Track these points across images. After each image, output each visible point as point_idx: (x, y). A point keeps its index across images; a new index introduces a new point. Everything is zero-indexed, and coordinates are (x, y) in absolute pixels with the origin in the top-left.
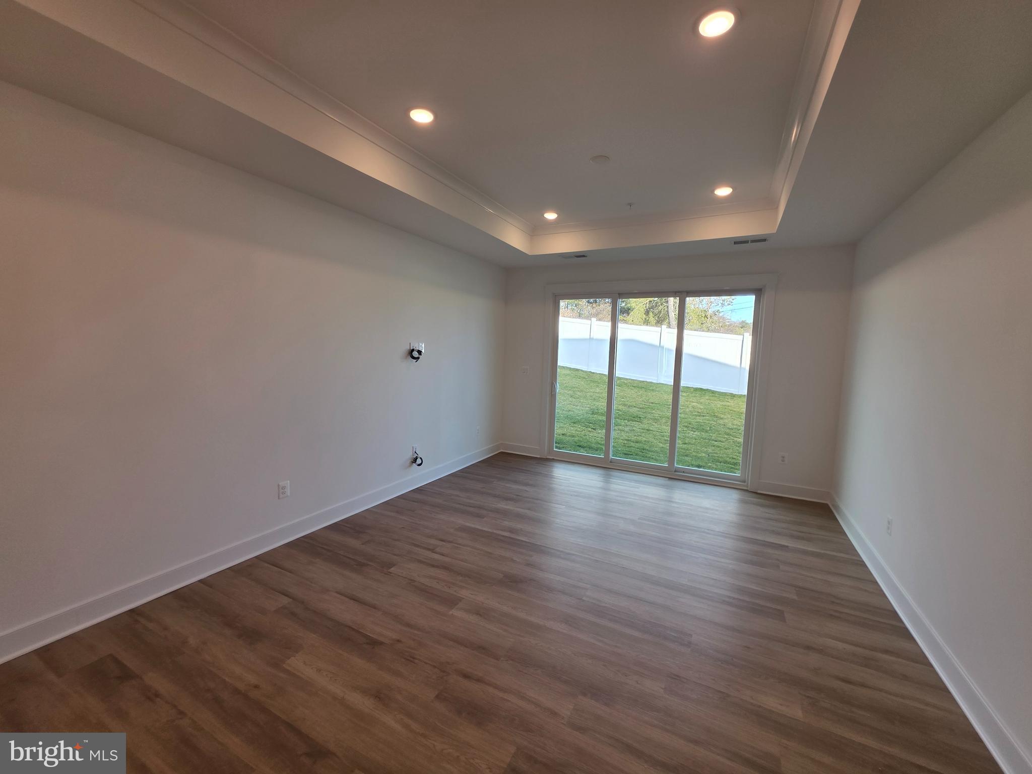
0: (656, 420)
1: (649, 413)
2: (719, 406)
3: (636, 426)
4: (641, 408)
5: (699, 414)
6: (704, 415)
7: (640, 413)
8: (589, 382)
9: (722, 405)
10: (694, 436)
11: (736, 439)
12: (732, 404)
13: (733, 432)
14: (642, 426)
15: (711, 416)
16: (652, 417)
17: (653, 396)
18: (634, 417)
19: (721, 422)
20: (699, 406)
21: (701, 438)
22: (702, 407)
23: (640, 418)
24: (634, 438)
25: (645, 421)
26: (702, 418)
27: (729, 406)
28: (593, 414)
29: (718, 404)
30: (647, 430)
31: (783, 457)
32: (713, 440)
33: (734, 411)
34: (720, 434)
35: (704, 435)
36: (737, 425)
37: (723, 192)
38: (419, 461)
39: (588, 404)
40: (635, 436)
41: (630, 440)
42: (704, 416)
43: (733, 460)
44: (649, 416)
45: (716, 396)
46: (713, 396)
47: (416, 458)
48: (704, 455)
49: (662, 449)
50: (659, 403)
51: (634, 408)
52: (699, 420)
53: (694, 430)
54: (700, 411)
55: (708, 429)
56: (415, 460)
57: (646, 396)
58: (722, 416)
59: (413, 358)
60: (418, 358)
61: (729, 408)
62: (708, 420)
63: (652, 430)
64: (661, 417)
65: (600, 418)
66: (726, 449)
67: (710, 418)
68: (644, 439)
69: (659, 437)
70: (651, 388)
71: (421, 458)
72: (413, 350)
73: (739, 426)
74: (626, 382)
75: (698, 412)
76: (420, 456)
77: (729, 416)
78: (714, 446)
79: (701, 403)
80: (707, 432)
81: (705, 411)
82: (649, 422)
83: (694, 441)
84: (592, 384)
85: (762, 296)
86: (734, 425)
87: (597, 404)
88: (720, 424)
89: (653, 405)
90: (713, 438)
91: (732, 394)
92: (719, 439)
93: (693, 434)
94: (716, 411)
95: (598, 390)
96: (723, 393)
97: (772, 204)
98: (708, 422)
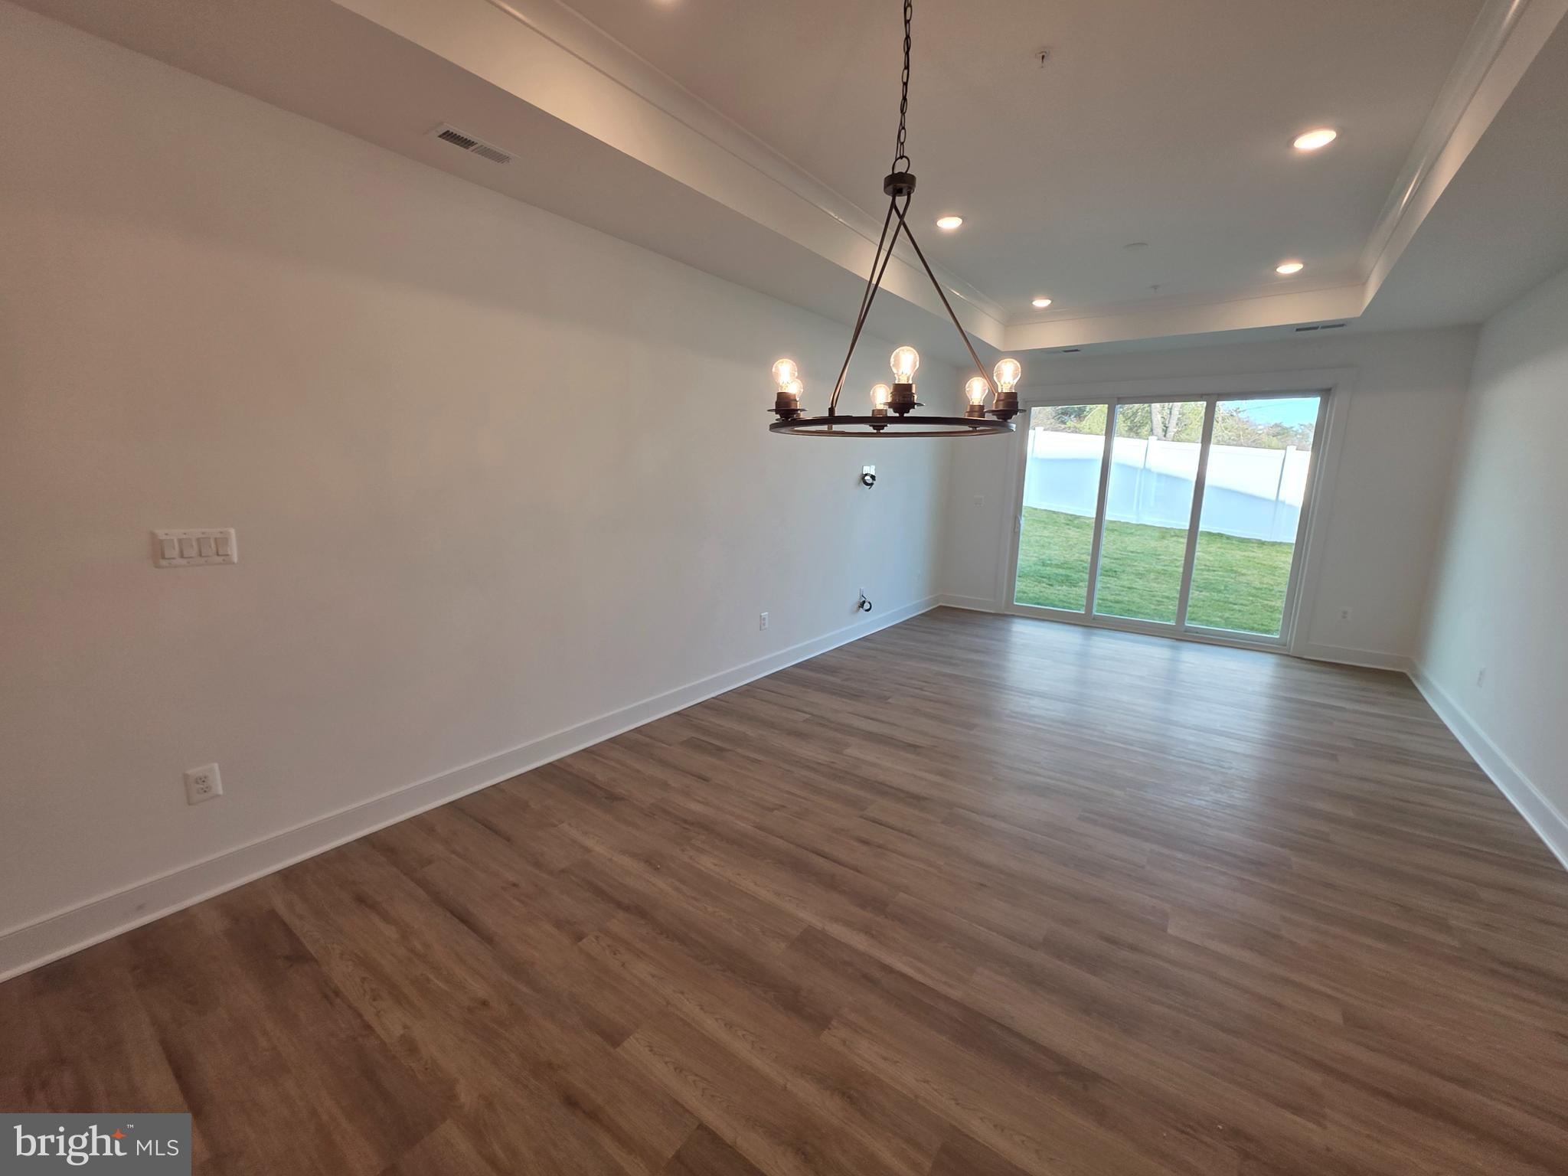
0: (1140, 575)
1: (1129, 566)
2: (1238, 557)
3: (1111, 582)
4: (1115, 559)
5: (1207, 568)
6: (1215, 569)
7: (1113, 565)
8: (1031, 522)
9: (1244, 556)
10: (1201, 597)
11: (1266, 602)
12: (1261, 555)
13: (1262, 593)
14: (1118, 582)
15: (1227, 571)
16: (1134, 572)
17: (1132, 543)
18: (1107, 571)
19: (1243, 579)
20: (1207, 556)
21: (1213, 599)
22: (1211, 559)
23: (1115, 571)
24: (1112, 598)
25: (1124, 576)
26: (1212, 573)
27: (1255, 558)
28: (1044, 565)
29: (1236, 555)
30: (1129, 588)
31: (1345, 613)
32: (1231, 603)
33: (1265, 565)
34: (1241, 595)
35: (1216, 596)
36: (1267, 584)
37: (1290, 268)
38: (867, 606)
39: (1035, 553)
40: (1112, 595)
41: (1107, 600)
42: (1214, 571)
43: (1264, 627)
44: (1128, 569)
45: (1232, 544)
46: (1227, 543)
47: (864, 602)
48: (1218, 619)
49: (1156, 612)
50: (1143, 553)
51: (1106, 559)
52: (1207, 576)
53: (1200, 589)
54: (1208, 563)
55: (1223, 588)
56: (862, 605)
57: (1121, 542)
58: (1244, 571)
59: (867, 484)
60: (872, 484)
61: (1255, 560)
62: (1223, 576)
63: (1136, 589)
64: (1147, 571)
65: (1056, 572)
66: (1252, 614)
67: (1225, 574)
68: (1127, 599)
69: (1147, 597)
70: (1129, 531)
71: (869, 603)
72: (866, 475)
73: (1272, 585)
74: (1087, 522)
75: (1205, 565)
76: (868, 599)
77: (1255, 572)
78: (1233, 610)
79: (1210, 553)
80: (1220, 591)
81: (1217, 563)
82: (1130, 578)
83: (1202, 603)
84: (1036, 525)
85: (1331, 398)
86: (1263, 583)
87: (1047, 552)
88: (1240, 583)
89: (1133, 555)
90: (1231, 600)
91: (1260, 540)
92: (1241, 602)
93: (1199, 595)
94: (1235, 565)
95: (1046, 533)
96: (1244, 539)
97: (1355, 278)
98: (1222, 579)
